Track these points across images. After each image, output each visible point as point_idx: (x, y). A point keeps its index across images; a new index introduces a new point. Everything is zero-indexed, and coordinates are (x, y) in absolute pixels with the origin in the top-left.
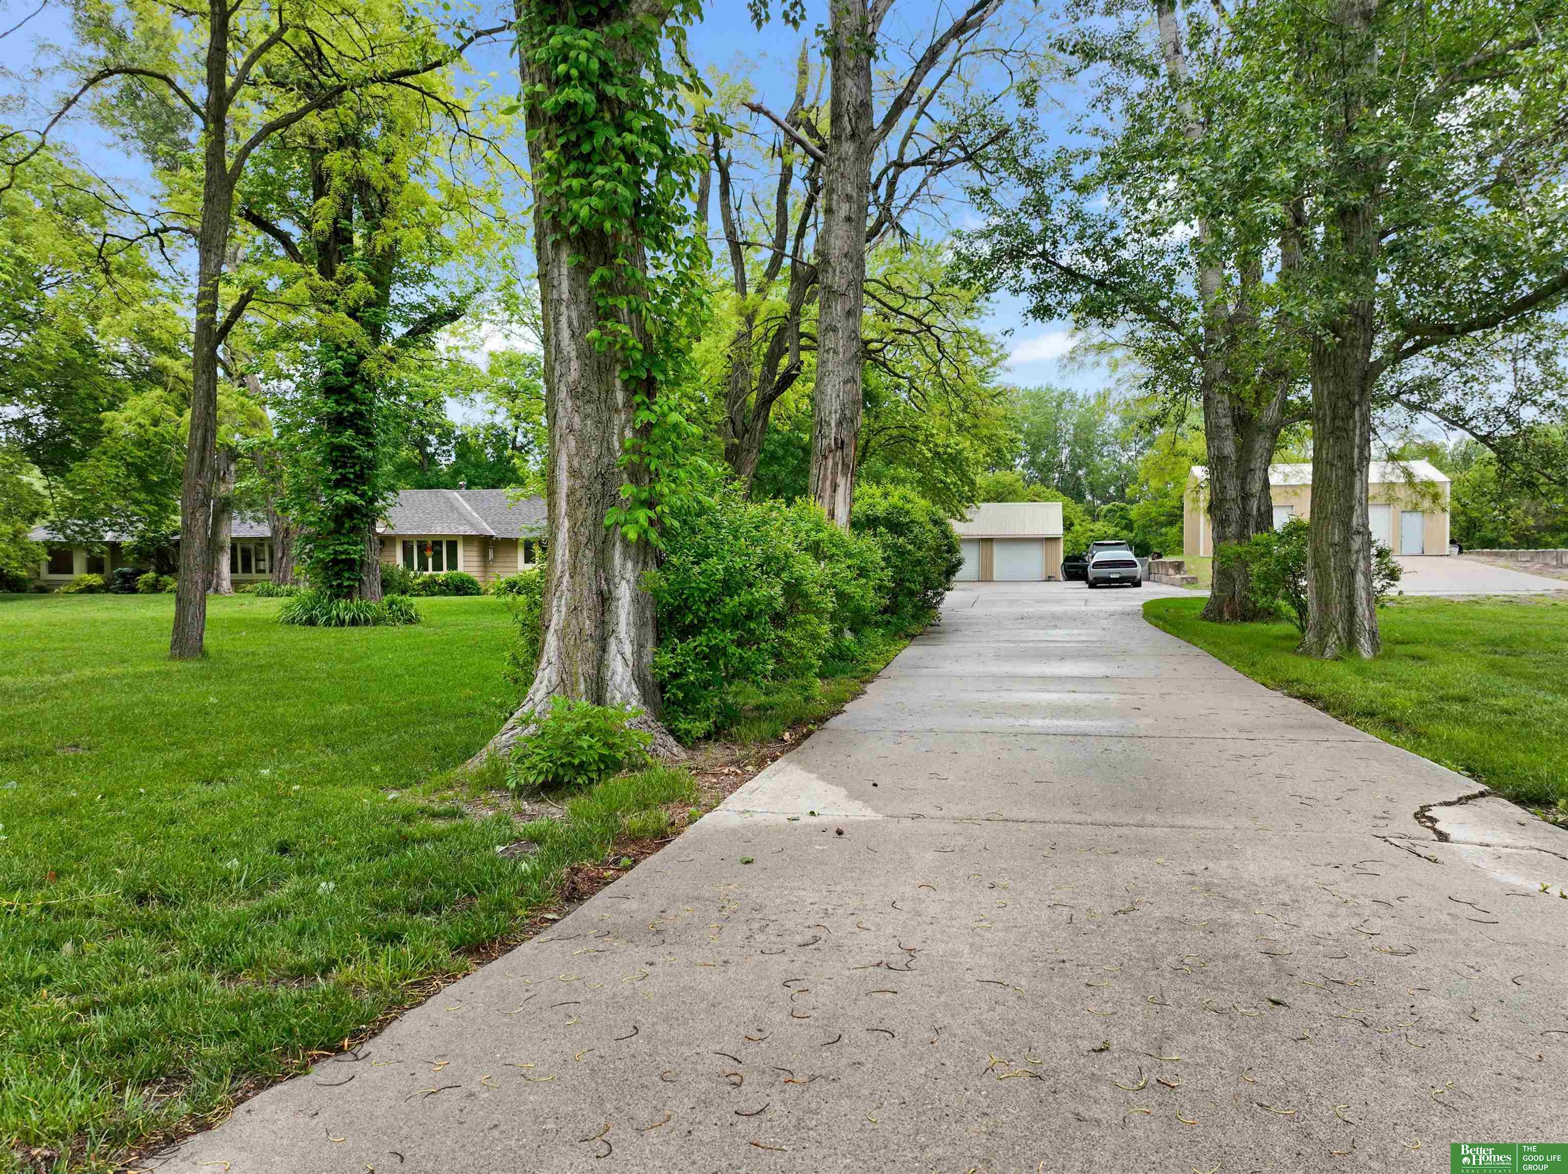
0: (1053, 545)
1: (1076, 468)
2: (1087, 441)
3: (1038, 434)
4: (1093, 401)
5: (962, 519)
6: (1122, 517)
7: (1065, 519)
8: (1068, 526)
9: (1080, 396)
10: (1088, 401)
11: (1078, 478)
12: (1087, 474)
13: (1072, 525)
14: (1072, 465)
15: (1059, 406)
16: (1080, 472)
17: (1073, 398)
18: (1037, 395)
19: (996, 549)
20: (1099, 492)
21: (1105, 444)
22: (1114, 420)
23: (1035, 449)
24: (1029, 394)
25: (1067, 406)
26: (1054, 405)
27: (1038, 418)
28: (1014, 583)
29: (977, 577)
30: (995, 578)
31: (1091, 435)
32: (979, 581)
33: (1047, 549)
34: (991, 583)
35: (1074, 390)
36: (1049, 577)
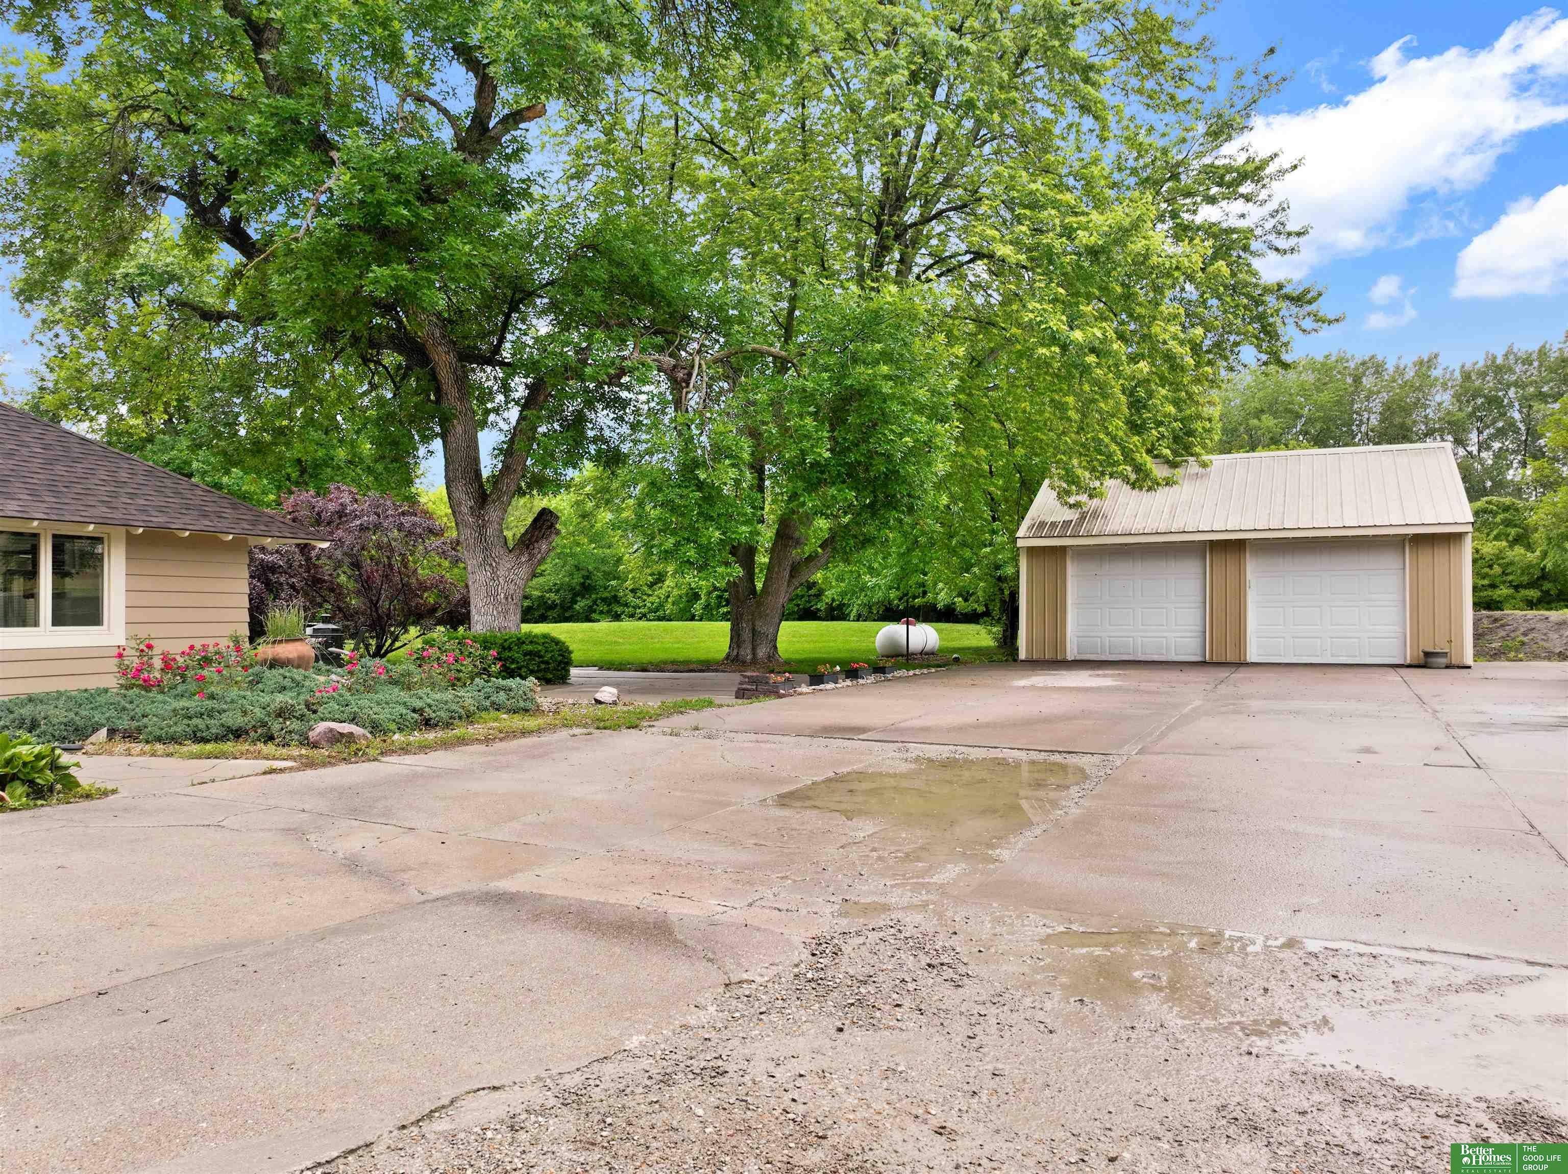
0: (1440, 555)
3: (1327, 419)
4: (1410, 373)
9: (1390, 367)
10: (1403, 372)
15: (1357, 380)
17: (1379, 369)
18: (1323, 365)
19: (1255, 570)
22: (1443, 398)
25: (1368, 382)
26: (1349, 380)
27: (1325, 397)
28: (1317, 674)
29: (1199, 651)
30: (1252, 655)
31: (1408, 422)
32: (1203, 664)
33: (1416, 569)
34: (1242, 674)
35: (1380, 358)
36: (1427, 654)
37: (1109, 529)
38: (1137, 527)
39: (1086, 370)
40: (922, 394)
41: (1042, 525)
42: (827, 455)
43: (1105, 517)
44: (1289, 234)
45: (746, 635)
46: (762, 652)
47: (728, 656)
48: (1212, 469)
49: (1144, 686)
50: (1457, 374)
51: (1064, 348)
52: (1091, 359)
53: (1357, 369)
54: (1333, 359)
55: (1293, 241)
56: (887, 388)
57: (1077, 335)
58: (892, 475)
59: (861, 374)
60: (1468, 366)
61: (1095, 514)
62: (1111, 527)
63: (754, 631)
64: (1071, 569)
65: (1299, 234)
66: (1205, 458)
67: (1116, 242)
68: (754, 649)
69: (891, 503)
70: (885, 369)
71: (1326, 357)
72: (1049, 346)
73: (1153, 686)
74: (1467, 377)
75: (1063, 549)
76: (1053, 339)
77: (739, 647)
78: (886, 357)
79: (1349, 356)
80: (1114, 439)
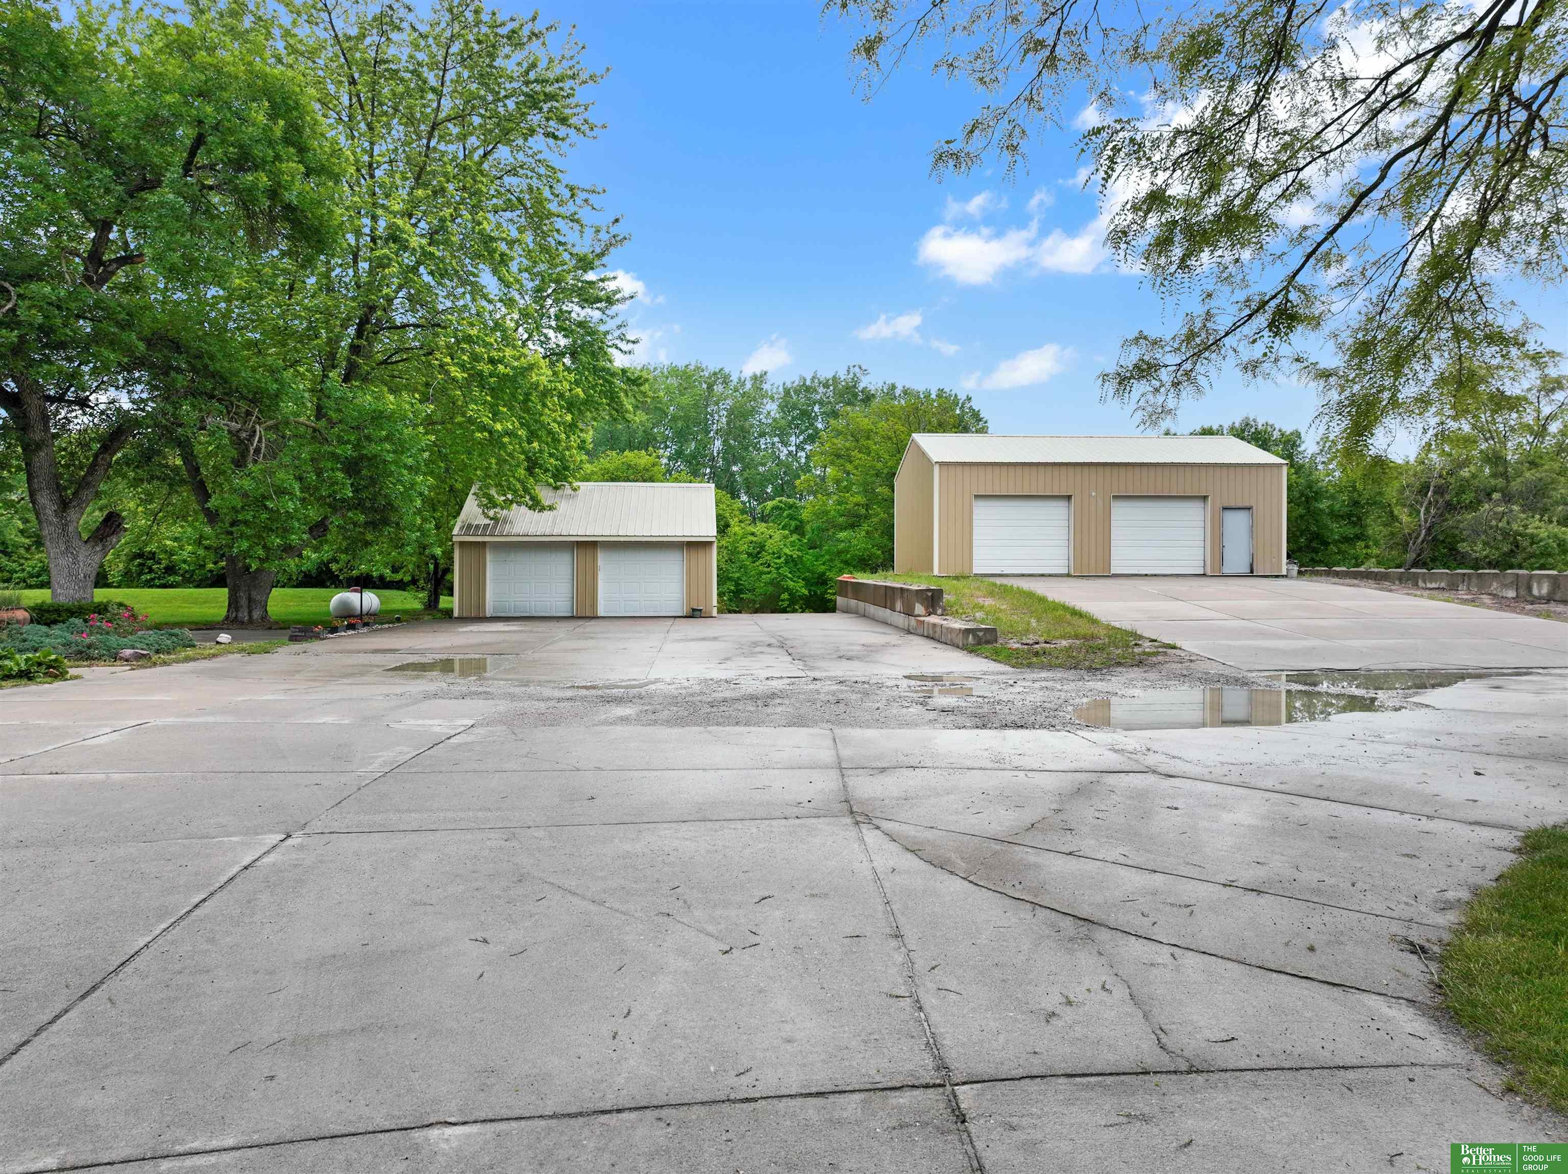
0: (701, 554)
1: (729, 463)
2: (742, 429)
3: (686, 418)
4: (748, 385)
5: (536, 505)
6: (791, 517)
7: (719, 517)
8: (723, 527)
9: (734, 378)
10: (743, 384)
11: (733, 474)
12: (743, 470)
13: (727, 526)
14: (724, 459)
15: (710, 387)
16: (735, 468)
17: (726, 380)
18: (685, 372)
19: (603, 559)
20: (756, 490)
21: (762, 435)
22: (772, 407)
23: (681, 436)
24: (674, 372)
25: (719, 388)
26: (705, 386)
27: (686, 400)
28: (631, 622)
29: (569, 609)
30: (601, 613)
31: (747, 425)
32: (572, 617)
33: (689, 560)
34: (593, 622)
35: (727, 371)
36: (694, 610)
37: (514, 532)
38: (531, 531)
39: (503, 446)
40: (410, 461)
41: (470, 526)
42: (351, 494)
43: (511, 522)
44: (628, 341)
45: (244, 602)
46: (256, 614)
47: (227, 618)
48: (580, 492)
49: (535, 629)
50: (781, 389)
51: (490, 433)
52: (506, 440)
53: (709, 378)
54: (692, 367)
55: (630, 346)
56: (390, 457)
57: (498, 427)
58: (390, 506)
59: (372, 449)
60: (788, 385)
61: (505, 521)
62: (515, 531)
63: (250, 600)
64: (489, 557)
65: (634, 342)
66: (576, 484)
67: (522, 374)
68: (250, 613)
69: (385, 522)
70: (388, 446)
71: (687, 366)
72: (481, 432)
73: (540, 629)
74: (787, 392)
75: (484, 543)
76: (483, 428)
77: (237, 610)
78: (387, 439)
79: (704, 366)
80: (519, 480)
